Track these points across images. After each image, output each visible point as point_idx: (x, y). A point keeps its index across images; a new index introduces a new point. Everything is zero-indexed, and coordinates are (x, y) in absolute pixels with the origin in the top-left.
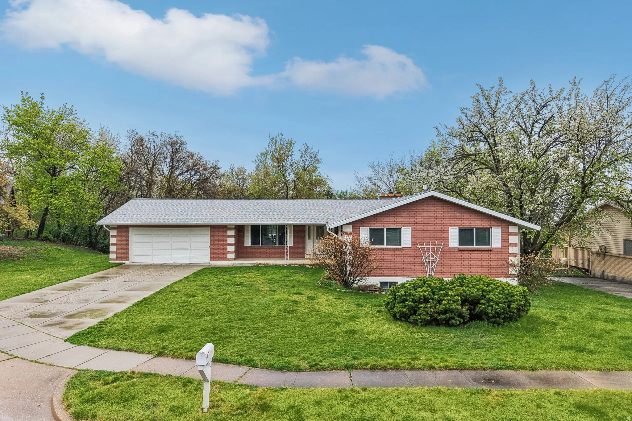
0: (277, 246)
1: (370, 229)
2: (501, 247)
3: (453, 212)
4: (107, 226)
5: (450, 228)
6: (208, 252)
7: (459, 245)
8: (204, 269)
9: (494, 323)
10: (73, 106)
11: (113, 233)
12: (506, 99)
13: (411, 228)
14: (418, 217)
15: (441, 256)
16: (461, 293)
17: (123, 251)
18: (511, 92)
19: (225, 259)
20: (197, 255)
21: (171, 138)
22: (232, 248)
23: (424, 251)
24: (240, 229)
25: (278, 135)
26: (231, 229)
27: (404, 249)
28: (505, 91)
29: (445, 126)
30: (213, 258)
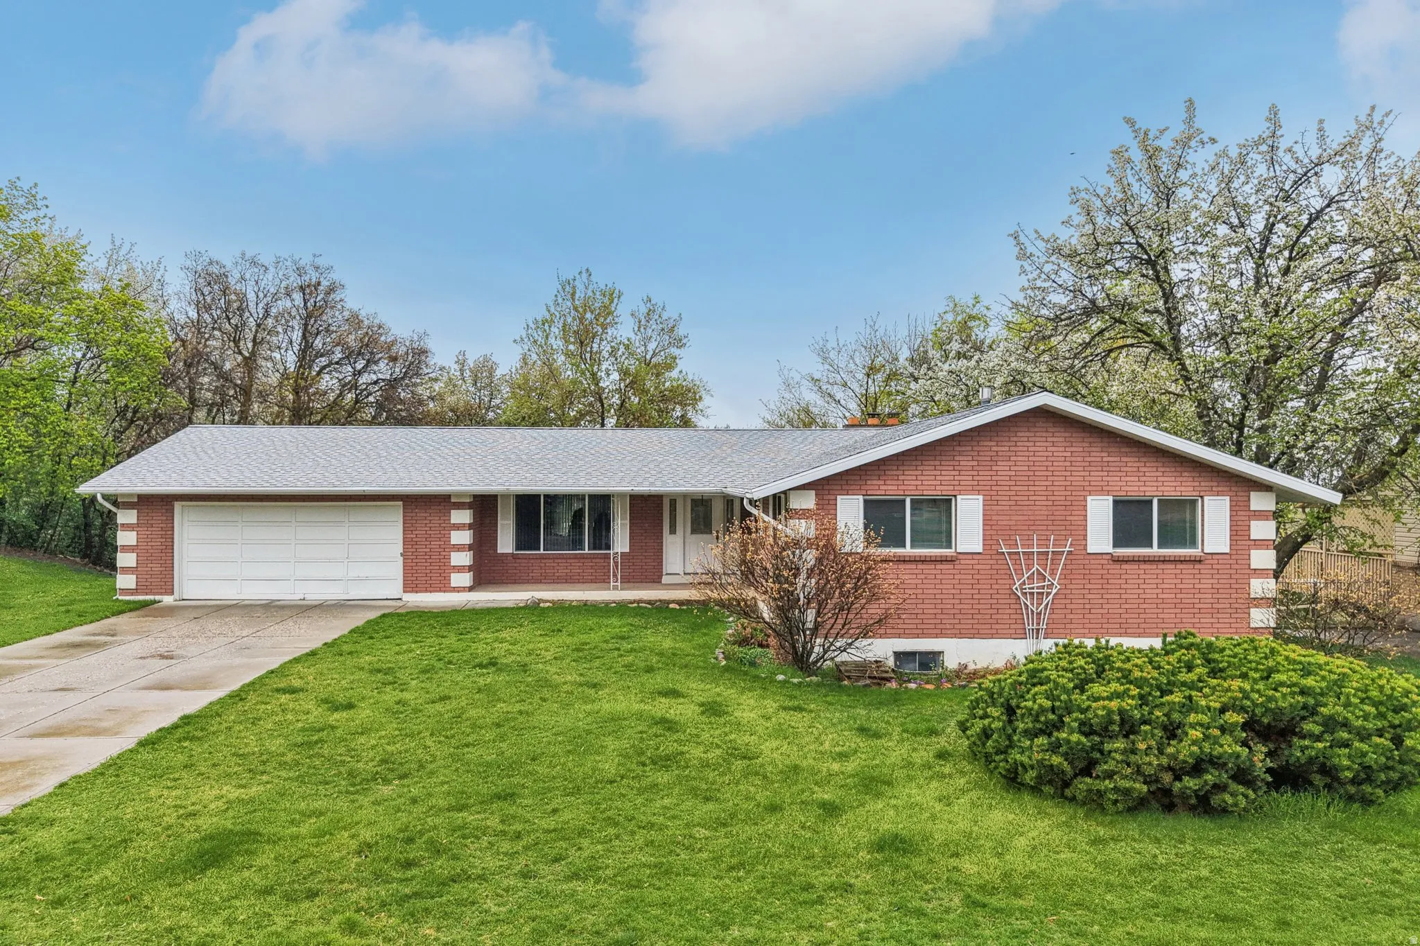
0: (587, 551)
1: (866, 501)
2: (1227, 550)
3: (1099, 453)
4: (105, 497)
5: (1089, 498)
6: (396, 570)
7: (1115, 546)
8: (384, 616)
9: (1350, 798)
10: (36, 185)
11: (126, 517)
12: (1200, 158)
13: (981, 497)
14: (1002, 467)
15: (1064, 576)
16: (1235, 699)
17: (157, 568)
18: (1213, 141)
19: (445, 587)
20: (367, 579)
21: (300, 271)
22: (463, 559)
23: (1017, 562)
24: (484, 506)
25: (580, 273)
26: (460, 506)
27: (960, 557)
28: (1198, 139)
29: (1036, 232)
30: (411, 585)
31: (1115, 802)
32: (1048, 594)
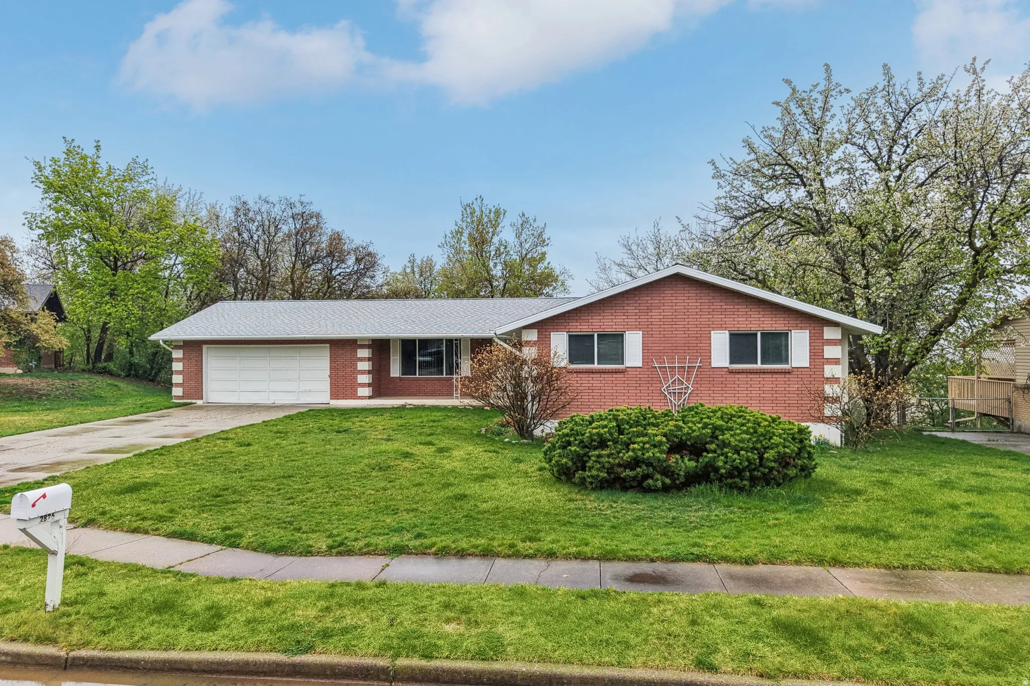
0: (444, 376)
1: (570, 336)
2: (808, 365)
3: (718, 304)
4: (165, 342)
5: (712, 332)
6: (326, 386)
7: (731, 363)
9: (731, 487)
10: (147, 160)
11: (177, 354)
12: (840, 105)
13: (641, 332)
14: (655, 313)
15: (696, 382)
16: (670, 430)
17: (193, 384)
18: (848, 91)
19: (355, 396)
20: (310, 391)
21: (292, 206)
22: (364, 379)
23: (665, 373)
24: (380, 347)
25: (476, 199)
26: (362, 347)
27: (628, 369)
28: (838, 90)
29: (731, 159)
30: (334, 395)
31: (591, 483)
32: (685, 393)
